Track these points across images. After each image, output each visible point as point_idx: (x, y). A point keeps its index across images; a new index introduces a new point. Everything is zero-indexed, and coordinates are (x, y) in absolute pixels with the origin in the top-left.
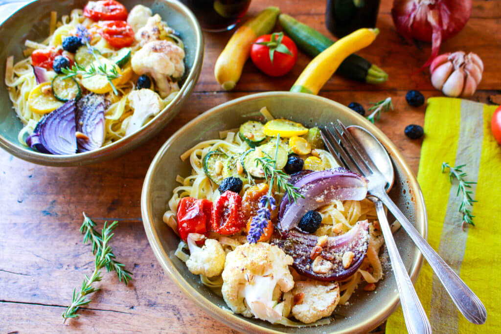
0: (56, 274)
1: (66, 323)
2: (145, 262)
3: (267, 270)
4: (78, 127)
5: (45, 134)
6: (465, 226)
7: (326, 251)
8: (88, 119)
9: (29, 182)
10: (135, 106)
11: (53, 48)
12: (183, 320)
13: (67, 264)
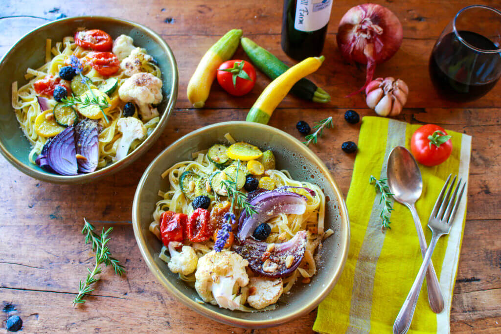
0: (65, 267)
1: (75, 307)
2: (135, 257)
3: (228, 273)
4: (77, 150)
5: (51, 156)
6: (384, 228)
7: (273, 255)
8: (85, 142)
9: (37, 190)
10: (123, 130)
11: (52, 77)
12: (165, 304)
13: (73, 259)
